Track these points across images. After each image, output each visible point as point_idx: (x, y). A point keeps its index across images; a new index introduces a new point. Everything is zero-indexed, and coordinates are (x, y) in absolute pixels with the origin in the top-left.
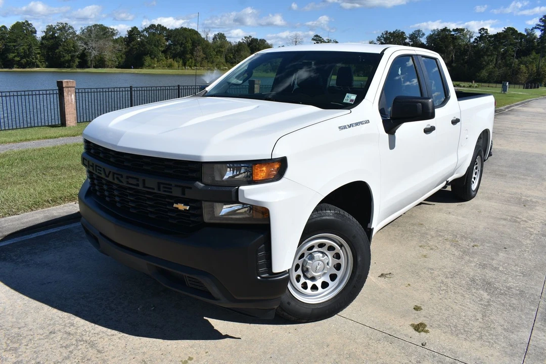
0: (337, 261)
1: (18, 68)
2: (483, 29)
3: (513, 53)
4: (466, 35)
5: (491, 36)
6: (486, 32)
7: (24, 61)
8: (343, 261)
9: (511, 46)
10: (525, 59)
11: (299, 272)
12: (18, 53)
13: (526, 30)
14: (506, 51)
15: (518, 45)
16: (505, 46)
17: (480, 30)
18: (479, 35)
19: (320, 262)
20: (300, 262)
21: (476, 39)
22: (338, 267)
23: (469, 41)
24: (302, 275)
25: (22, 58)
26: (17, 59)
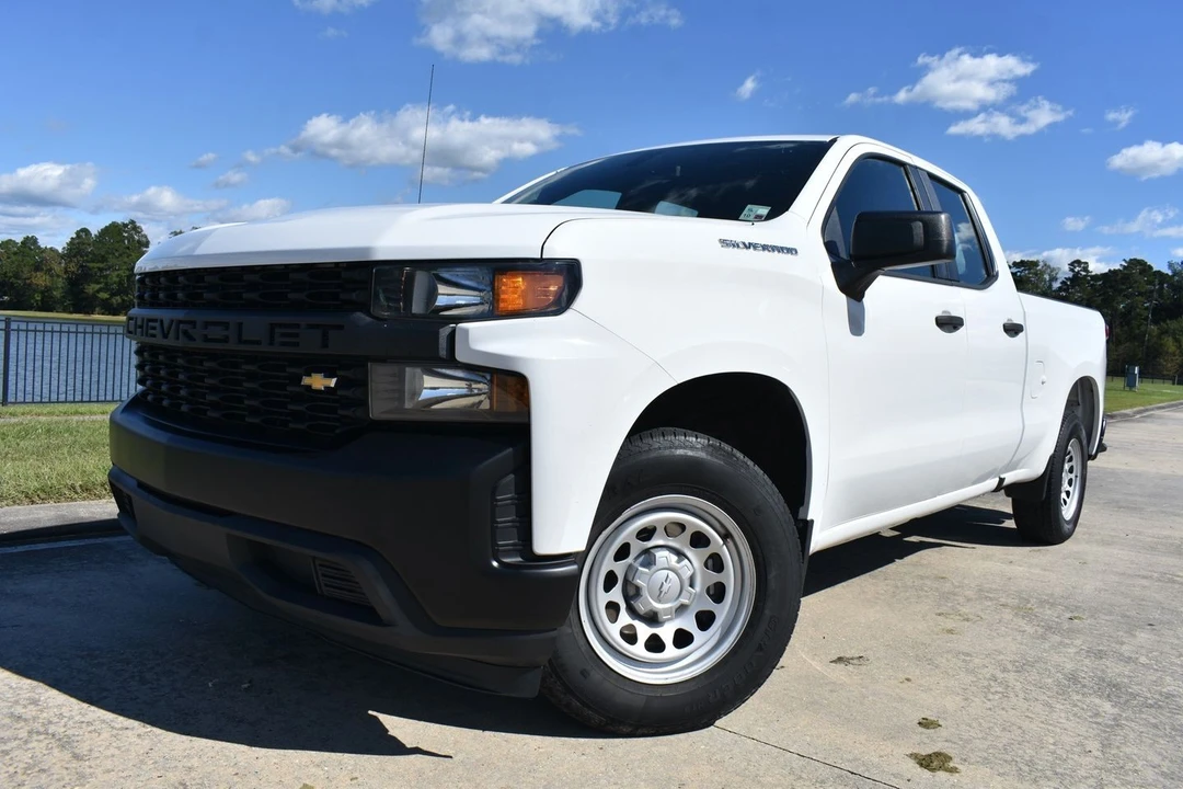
0: (715, 577)
1: (103, 314)
2: (1078, 262)
3: (1145, 313)
4: (1042, 273)
5: (1096, 278)
6: (1086, 269)
7: (117, 300)
8: (729, 577)
9: (1140, 298)
10: (1173, 325)
11: (616, 595)
12: (106, 284)
13: (1170, 265)
14: (1130, 309)
15: (1155, 295)
16: (1127, 297)
17: (1072, 264)
18: (1071, 275)
19: (672, 575)
20: (619, 568)
21: (1063, 283)
22: (718, 593)
23: (1050, 286)
24: (623, 606)
25: (113, 295)
26: (103, 295)
